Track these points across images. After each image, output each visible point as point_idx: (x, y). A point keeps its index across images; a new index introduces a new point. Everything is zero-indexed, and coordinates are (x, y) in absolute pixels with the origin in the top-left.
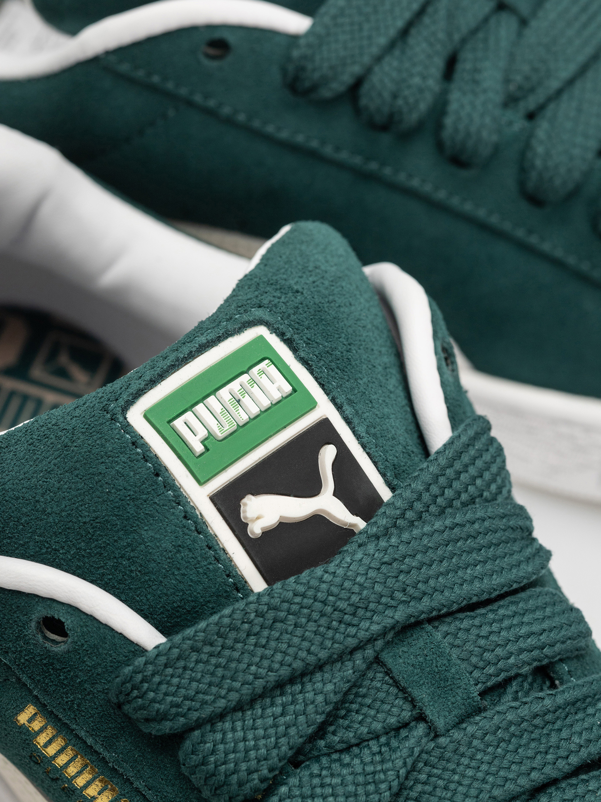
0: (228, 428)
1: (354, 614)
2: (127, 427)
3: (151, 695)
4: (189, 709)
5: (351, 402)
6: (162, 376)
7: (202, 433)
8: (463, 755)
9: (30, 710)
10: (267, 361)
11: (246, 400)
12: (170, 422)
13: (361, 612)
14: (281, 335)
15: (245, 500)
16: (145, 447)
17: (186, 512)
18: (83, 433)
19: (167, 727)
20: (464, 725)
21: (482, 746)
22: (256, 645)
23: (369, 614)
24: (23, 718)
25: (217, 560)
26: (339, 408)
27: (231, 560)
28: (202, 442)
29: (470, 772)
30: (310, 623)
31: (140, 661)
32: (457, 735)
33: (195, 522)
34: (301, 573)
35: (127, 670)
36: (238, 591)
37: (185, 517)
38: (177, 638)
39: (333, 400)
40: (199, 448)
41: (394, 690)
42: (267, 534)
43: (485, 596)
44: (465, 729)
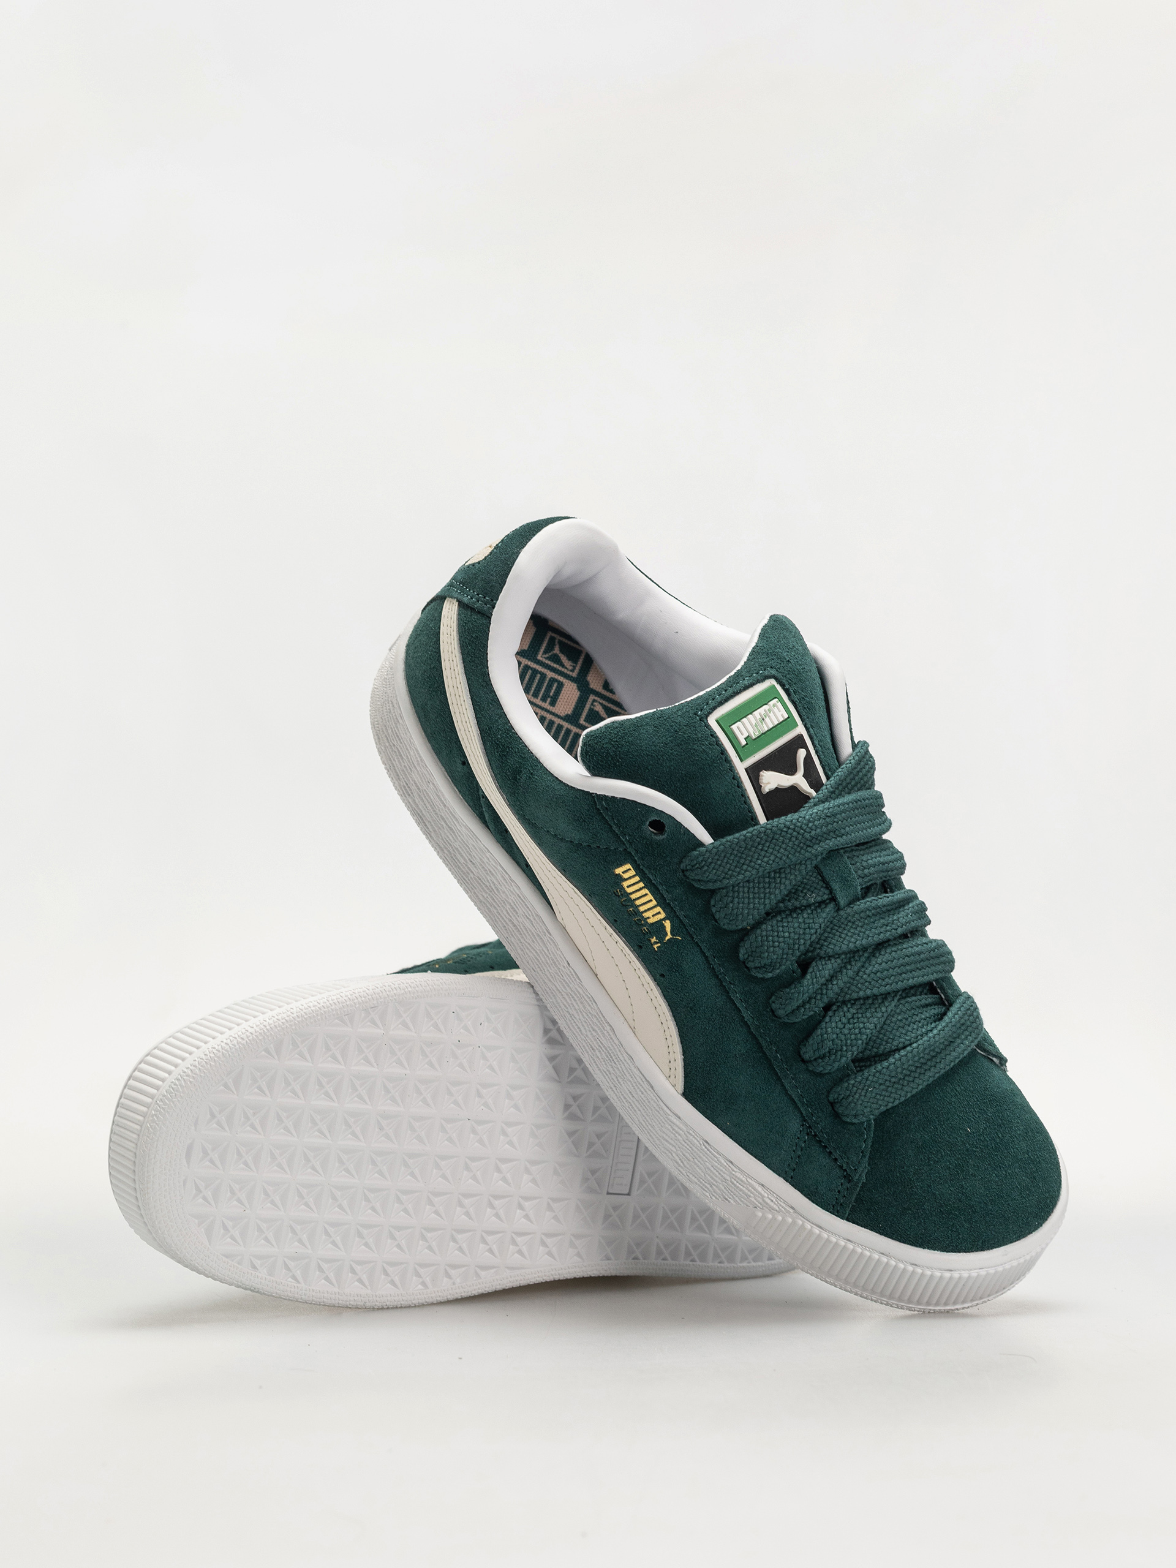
0: (757, 734)
1: (811, 841)
2: (708, 726)
3: (706, 868)
4: (724, 878)
5: (812, 727)
6: (727, 700)
7: (746, 735)
8: (849, 921)
9: (628, 866)
10: (777, 700)
11: (767, 720)
12: (730, 726)
13: (814, 841)
14: (783, 686)
15: (761, 773)
16: (717, 737)
17: (734, 775)
18: (685, 726)
19: (710, 886)
20: (852, 906)
21: (859, 918)
22: (762, 850)
23: (817, 842)
24: (619, 871)
25: (745, 803)
26: (807, 729)
27: (751, 804)
28: (745, 739)
29: (852, 931)
30: (791, 843)
31: (702, 849)
32: (849, 910)
33: (738, 782)
34: (787, 815)
35: (696, 853)
36: (752, 821)
37: (733, 778)
38: (718, 843)
39: (805, 726)
40: (744, 742)
41: (821, 883)
42: (771, 792)
43: (866, 840)
44: (853, 908)
